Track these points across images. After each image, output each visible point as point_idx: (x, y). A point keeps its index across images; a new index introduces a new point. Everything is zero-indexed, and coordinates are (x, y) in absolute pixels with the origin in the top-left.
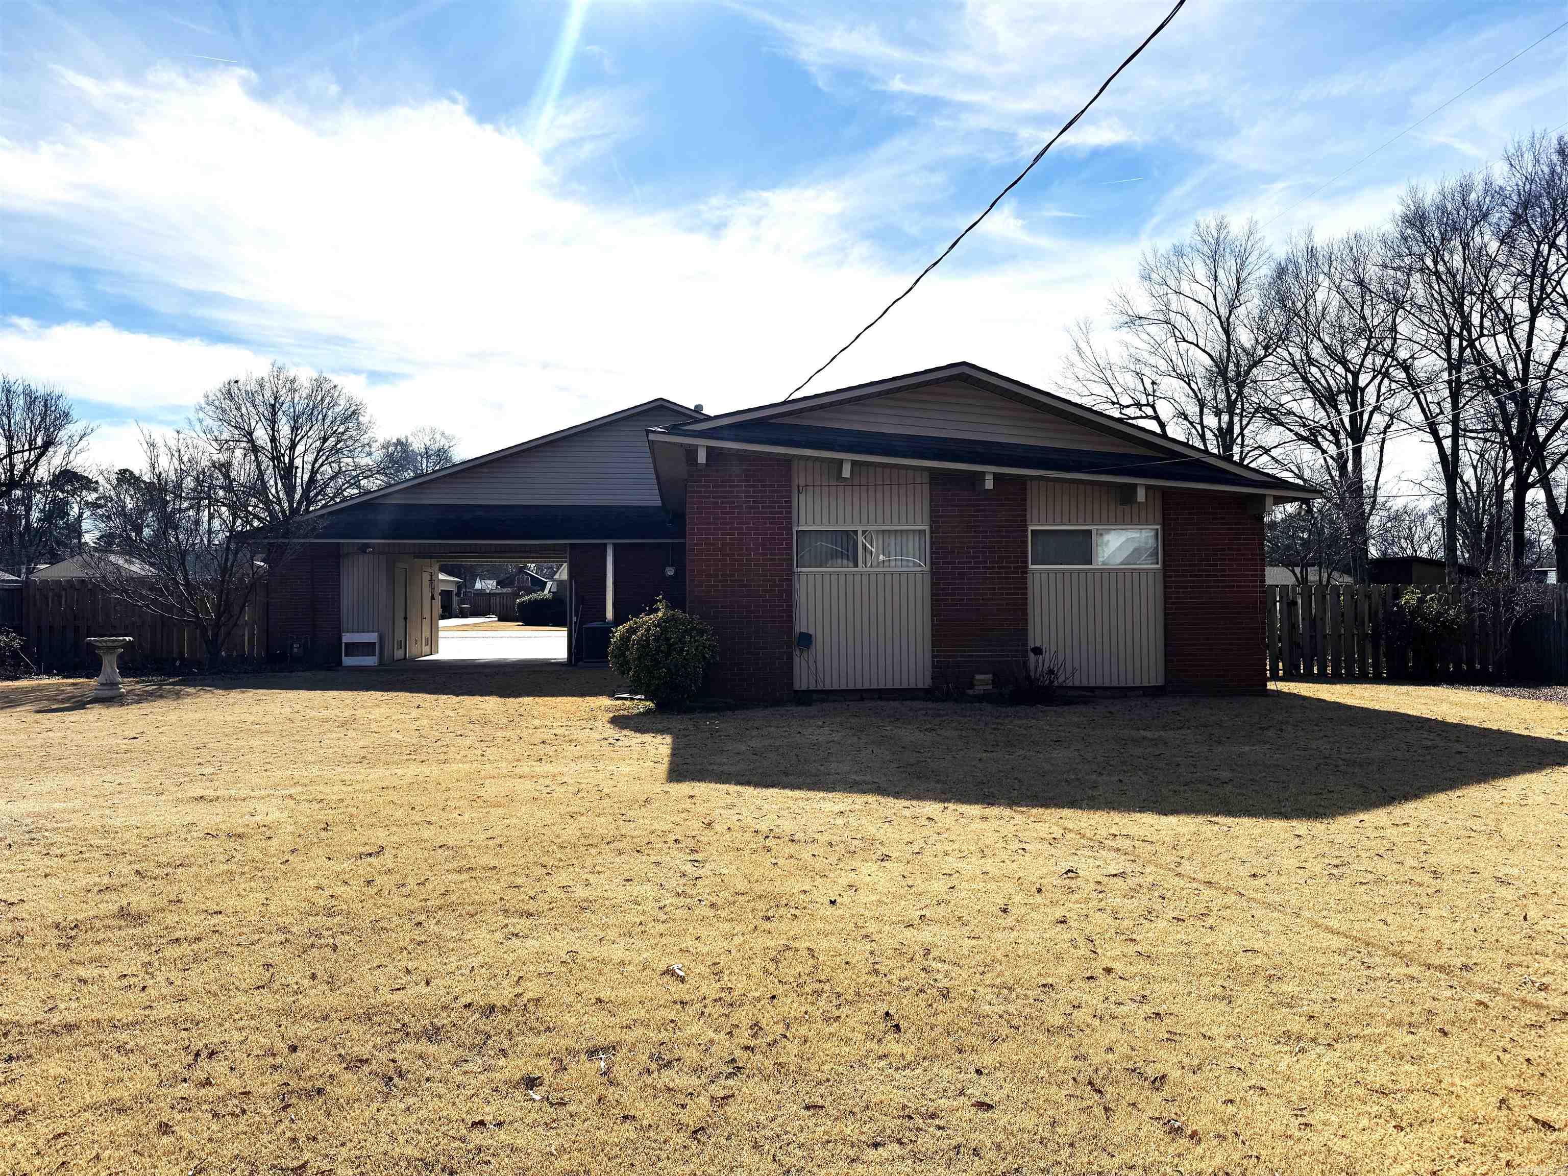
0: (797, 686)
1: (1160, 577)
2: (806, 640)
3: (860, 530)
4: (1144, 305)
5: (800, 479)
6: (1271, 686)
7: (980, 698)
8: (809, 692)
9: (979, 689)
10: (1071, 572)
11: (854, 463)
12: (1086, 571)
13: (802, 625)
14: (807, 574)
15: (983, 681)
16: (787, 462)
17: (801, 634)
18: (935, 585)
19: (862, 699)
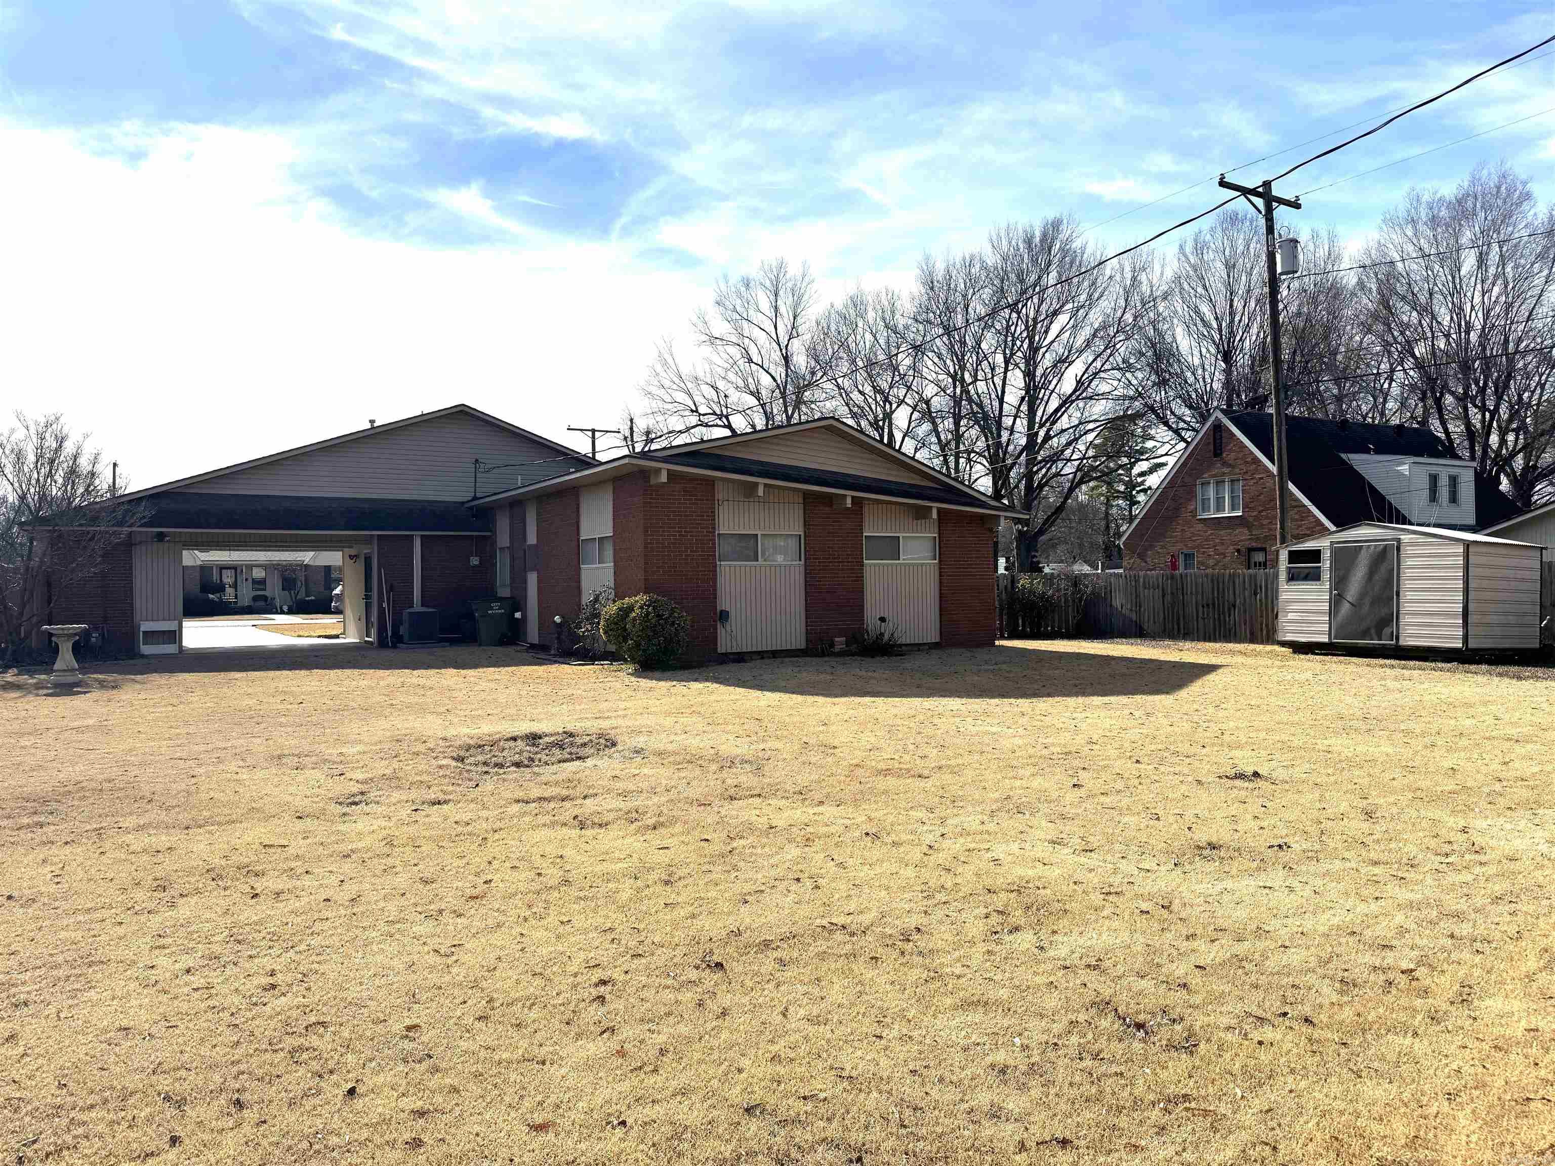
0: (719, 651)
1: (937, 568)
2: (724, 616)
3: (759, 533)
4: (721, 328)
5: (720, 495)
6: (997, 643)
7: (842, 654)
8: (726, 654)
9: (837, 648)
10: (883, 565)
11: (766, 485)
12: (897, 565)
13: (724, 603)
14: (725, 566)
15: (840, 642)
16: (710, 483)
17: (722, 611)
18: (808, 573)
19: (762, 658)
